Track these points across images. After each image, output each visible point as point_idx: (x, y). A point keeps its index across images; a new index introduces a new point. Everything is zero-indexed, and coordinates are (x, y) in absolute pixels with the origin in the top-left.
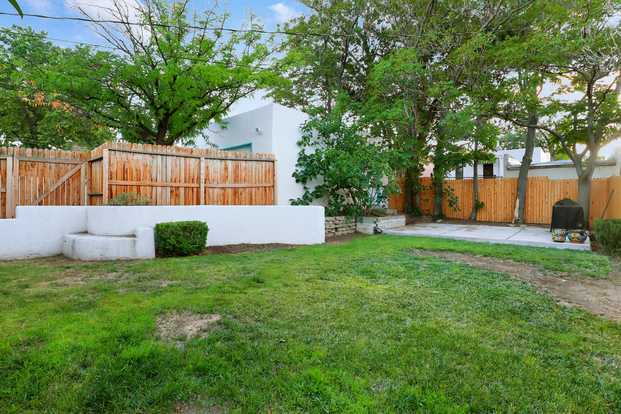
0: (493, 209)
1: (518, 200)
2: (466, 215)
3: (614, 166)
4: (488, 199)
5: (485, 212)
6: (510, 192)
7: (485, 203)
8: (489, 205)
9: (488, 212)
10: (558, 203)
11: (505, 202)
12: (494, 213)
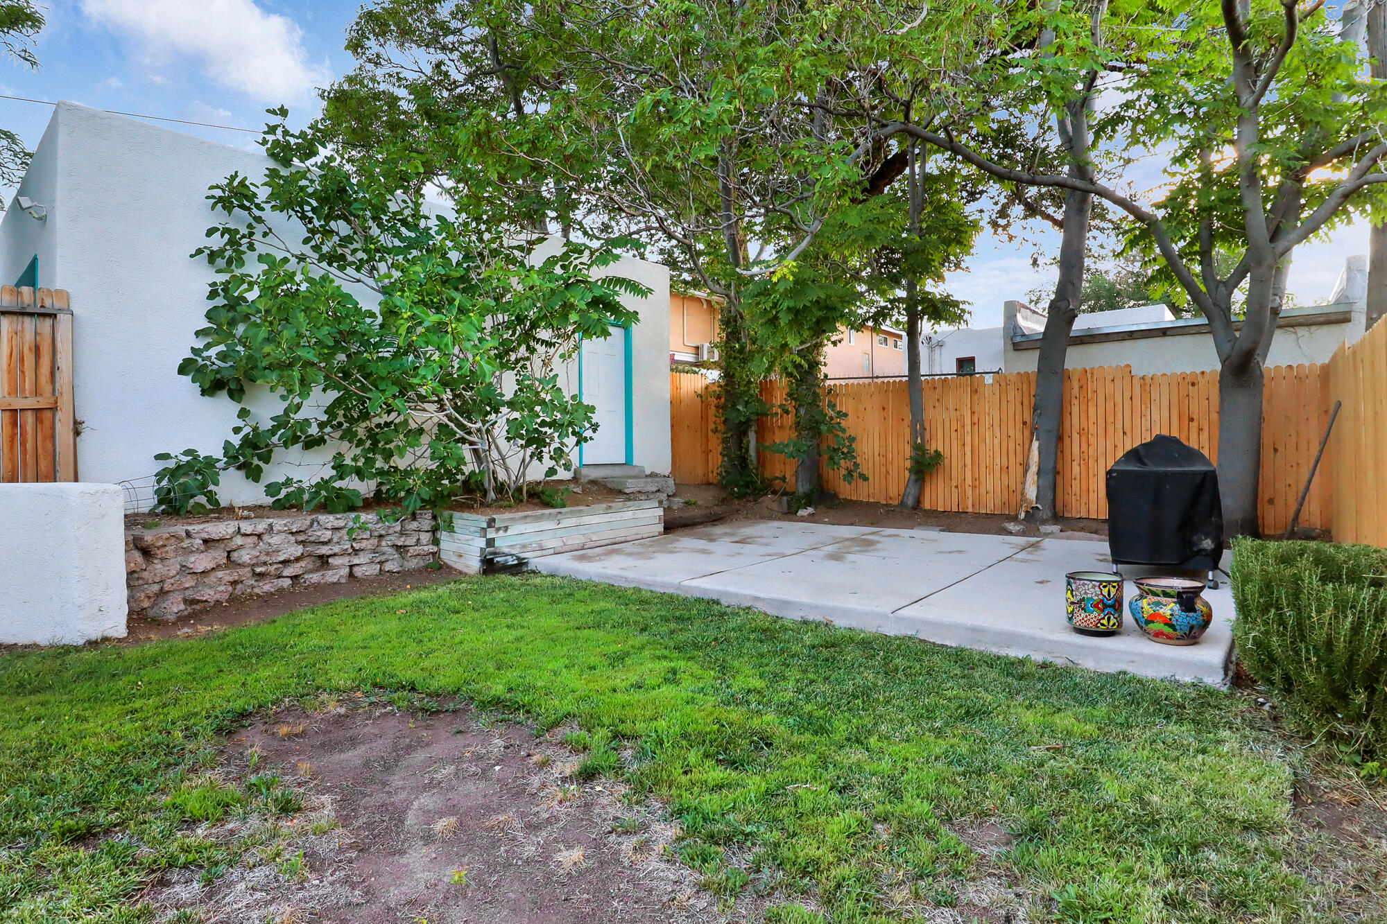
0: (969, 474)
1: (1035, 445)
2: (894, 491)
3: (1344, 325)
4: (954, 442)
5: (947, 480)
6: (1019, 418)
7: (947, 454)
8: (958, 460)
9: (954, 483)
10: (1134, 455)
11: (1004, 452)
12: (974, 487)
